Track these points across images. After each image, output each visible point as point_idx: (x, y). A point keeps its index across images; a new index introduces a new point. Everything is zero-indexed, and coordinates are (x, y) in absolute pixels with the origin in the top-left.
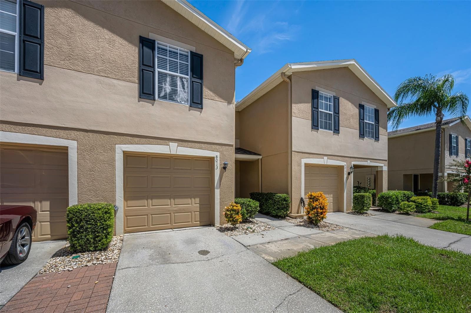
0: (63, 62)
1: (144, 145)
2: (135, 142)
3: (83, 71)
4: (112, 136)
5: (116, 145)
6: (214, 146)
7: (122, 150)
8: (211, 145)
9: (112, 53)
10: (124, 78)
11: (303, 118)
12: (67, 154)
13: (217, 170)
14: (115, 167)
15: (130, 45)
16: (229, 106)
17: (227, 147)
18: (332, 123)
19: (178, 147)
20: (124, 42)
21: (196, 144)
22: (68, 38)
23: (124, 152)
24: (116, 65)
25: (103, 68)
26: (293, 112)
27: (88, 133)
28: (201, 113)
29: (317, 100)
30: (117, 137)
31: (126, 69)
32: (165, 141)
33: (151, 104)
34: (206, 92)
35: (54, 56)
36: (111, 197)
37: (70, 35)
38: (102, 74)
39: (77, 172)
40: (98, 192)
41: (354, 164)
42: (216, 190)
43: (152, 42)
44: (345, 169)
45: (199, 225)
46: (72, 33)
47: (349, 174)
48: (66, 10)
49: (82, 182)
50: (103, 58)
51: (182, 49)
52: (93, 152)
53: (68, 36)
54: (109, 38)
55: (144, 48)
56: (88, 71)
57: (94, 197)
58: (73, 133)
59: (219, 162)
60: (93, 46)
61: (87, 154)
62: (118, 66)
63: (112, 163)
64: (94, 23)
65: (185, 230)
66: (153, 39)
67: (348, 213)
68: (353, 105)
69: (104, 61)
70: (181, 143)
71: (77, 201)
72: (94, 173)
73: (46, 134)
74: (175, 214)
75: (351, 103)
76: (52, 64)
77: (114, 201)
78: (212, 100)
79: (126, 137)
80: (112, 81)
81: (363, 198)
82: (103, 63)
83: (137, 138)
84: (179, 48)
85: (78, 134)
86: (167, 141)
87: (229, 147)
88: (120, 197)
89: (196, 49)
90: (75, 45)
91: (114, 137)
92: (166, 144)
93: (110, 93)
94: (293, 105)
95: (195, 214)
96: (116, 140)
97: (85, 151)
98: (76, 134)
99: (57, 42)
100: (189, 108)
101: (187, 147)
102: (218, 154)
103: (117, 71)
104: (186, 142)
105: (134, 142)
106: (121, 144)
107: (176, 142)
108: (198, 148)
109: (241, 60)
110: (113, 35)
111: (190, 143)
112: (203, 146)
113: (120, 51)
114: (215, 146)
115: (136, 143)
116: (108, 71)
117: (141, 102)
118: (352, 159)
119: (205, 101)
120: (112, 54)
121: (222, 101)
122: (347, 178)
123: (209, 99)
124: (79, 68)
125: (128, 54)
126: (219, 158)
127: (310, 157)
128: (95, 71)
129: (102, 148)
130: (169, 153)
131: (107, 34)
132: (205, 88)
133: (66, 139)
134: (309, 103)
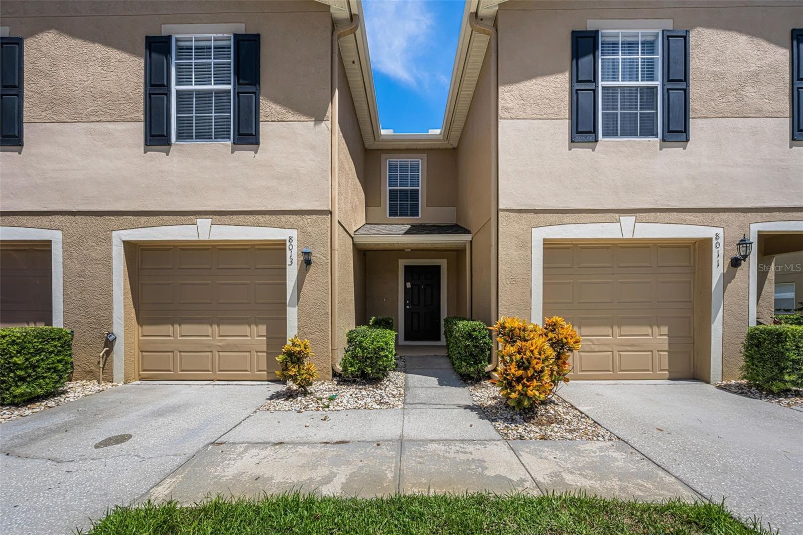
0: (44, 114)
1: (154, 228)
2: (141, 224)
3: (69, 121)
4: (107, 217)
5: (114, 232)
6: (283, 218)
7: (121, 240)
8: (278, 216)
9: (106, 79)
10: (123, 116)
11: (539, 117)
12: (50, 252)
13: (292, 266)
14: (112, 268)
15: (132, 58)
16: (318, 128)
17: (315, 217)
18: (657, 112)
19: (212, 226)
20: (124, 56)
21: (247, 217)
22: (51, 75)
23: (124, 242)
24: (112, 99)
25: (93, 108)
26: (503, 107)
27: (76, 217)
28: (256, 153)
29: (591, 57)
30: (114, 218)
31: (126, 102)
32: (189, 217)
33: (163, 153)
34: (267, 107)
35: (34, 108)
36: (106, 318)
37: (53, 69)
38: (93, 119)
39: (62, 279)
40: (89, 309)
41: (761, 229)
42: (288, 308)
43: (164, 40)
44: (714, 250)
45: (266, 378)
46: (55, 66)
47: (735, 263)
48: (48, 33)
49: (68, 294)
50: (93, 92)
51: (219, 35)
52: (82, 246)
53: (49, 73)
54: (102, 56)
55: (153, 55)
56: (74, 118)
57: (83, 317)
58: (57, 219)
59: (297, 249)
60: (81, 77)
61: (75, 250)
62: (113, 98)
63: (107, 263)
64: (83, 39)
65: (228, 385)
66: (168, 35)
67: (726, 388)
68: (756, 40)
69: (95, 96)
70: (219, 217)
71: (62, 323)
72: (83, 279)
73: (27, 224)
74: (221, 354)
75: (747, 33)
76: (32, 119)
77: (111, 325)
78: (280, 123)
79: (127, 217)
80: (107, 126)
81: (778, 343)
82: (94, 100)
83: (144, 216)
84: (193, 36)
85: (63, 220)
86: (192, 217)
87: (318, 216)
88: (119, 319)
89: (245, 28)
90: (58, 83)
91: (110, 219)
92: (190, 223)
93: (104, 146)
94: (501, 89)
95: (258, 356)
96: (113, 223)
97: (72, 245)
98: (61, 220)
99: (37, 85)
100: (232, 147)
101: (229, 225)
102: (294, 233)
103: (113, 107)
104: (227, 215)
105: (139, 224)
106: (119, 230)
107: (208, 217)
108: (250, 224)
109: (353, 18)
110: (107, 50)
111: (234, 217)
112: (262, 220)
113: (118, 72)
114: (288, 217)
115: (143, 226)
116: (100, 112)
117: (148, 153)
118: (749, 215)
119: (264, 128)
120: (106, 82)
121: (303, 118)
122: (727, 278)
123: (272, 121)
124: (63, 118)
125: (129, 74)
126: (296, 241)
127: (565, 221)
128: (83, 116)
129: (94, 239)
130: (197, 239)
131: (99, 50)
132: (264, 102)
133: (49, 229)
134: (558, 71)
